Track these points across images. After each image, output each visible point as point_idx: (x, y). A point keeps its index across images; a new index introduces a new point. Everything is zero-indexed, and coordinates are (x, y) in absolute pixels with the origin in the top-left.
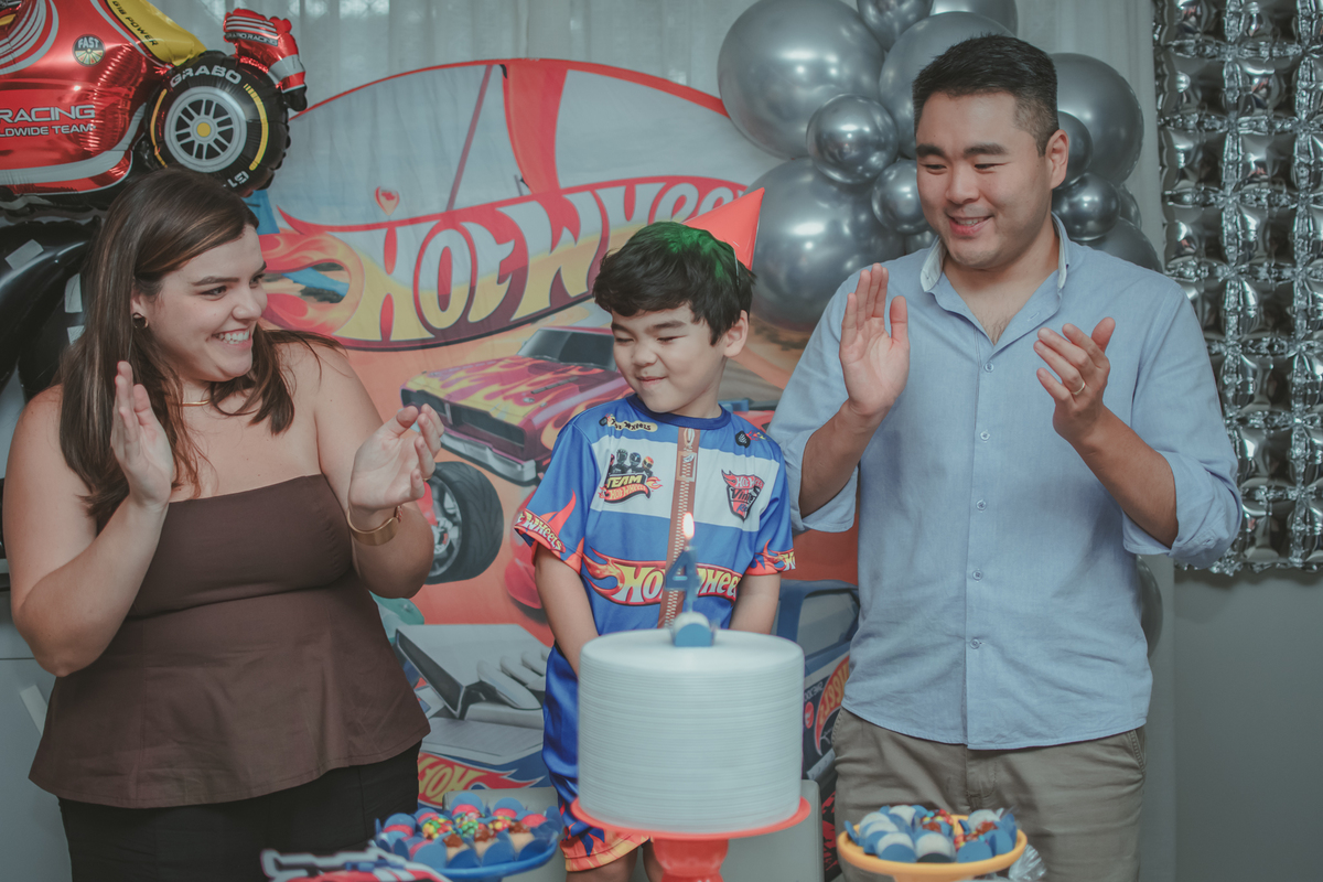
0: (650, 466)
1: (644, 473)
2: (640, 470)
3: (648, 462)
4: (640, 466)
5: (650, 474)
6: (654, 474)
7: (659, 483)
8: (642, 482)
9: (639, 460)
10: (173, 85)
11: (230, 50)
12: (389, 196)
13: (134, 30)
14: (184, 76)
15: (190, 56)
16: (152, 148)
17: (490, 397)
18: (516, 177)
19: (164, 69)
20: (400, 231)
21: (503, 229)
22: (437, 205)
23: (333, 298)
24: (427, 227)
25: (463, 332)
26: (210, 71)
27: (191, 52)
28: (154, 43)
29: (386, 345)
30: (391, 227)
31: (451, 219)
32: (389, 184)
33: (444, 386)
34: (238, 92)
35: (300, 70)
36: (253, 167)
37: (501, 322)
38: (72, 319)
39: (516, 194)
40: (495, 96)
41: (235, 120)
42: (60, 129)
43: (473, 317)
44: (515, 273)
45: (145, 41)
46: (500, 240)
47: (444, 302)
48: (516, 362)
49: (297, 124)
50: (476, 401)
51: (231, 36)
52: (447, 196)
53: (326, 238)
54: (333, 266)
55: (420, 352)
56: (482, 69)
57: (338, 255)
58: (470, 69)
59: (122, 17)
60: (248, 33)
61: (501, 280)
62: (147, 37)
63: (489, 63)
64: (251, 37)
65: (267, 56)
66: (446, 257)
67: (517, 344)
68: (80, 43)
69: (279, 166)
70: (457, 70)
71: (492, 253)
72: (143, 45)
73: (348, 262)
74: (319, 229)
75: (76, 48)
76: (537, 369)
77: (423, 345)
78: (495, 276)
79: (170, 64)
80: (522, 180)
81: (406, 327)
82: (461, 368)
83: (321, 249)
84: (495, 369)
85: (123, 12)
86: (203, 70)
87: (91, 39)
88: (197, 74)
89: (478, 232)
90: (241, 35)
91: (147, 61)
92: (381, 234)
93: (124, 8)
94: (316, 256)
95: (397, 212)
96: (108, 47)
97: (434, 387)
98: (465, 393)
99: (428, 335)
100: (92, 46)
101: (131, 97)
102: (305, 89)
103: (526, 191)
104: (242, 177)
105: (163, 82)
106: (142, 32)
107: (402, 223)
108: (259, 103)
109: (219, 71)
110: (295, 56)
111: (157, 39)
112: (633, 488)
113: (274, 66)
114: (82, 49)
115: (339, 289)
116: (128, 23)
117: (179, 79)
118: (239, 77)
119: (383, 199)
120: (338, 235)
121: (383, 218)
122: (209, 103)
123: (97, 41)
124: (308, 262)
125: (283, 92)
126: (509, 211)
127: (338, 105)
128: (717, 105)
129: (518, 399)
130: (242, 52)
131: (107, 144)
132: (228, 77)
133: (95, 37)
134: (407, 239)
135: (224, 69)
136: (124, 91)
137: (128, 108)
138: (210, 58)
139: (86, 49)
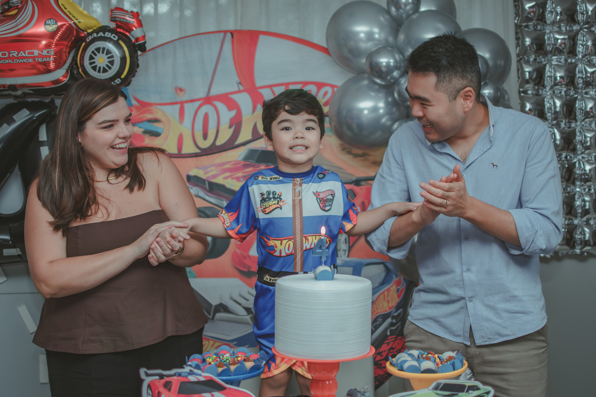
0: (280, 196)
1: (278, 199)
2: (277, 198)
3: (280, 194)
4: (276, 196)
5: (281, 199)
6: (283, 199)
7: (285, 202)
8: (278, 203)
9: (276, 194)
10: (88, 40)
11: (112, 25)
12: (181, 90)
13: (71, 16)
14: (93, 37)
15: (95, 28)
16: (78, 68)
17: (225, 178)
18: (237, 82)
19: (83, 34)
20: (186, 106)
21: (231, 104)
22: (202, 94)
23: (156, 134)
24: (198, 104)
25: (213, 150)
26: (104, 34)
27: (95, 26)
28: (79, 22)
29: (180, 156)
30: (182, 103)
31: (208, 100)
32: (181, 84)
33: (205, 173)
34: (116, 44)
35: (143, 34)
36: (123, 77)
37: (230, 145)
38: (42, 144)
39: (236, 89)
40: (228, 46)
41: (115, 56)
42: (38, 60)
43: (218, 143)
44: (236, 124)
45: (76, 21)
46: (230, 109)
47: (205, 136)
48: (237, 163)
49: (142, 59)
50: (219, 180)
51: (113, 19)
52: (206, 90)
53: (153, 108)
54: (156, 121)
55: (194, 159)
56: (222, 34)
57: (159, 116)
58: (217, 35)
59: (65, 11)
60: (121, 18)
61: (230, 127)
62: (76, 19)
63: (225, 32)
64: (122, 20)
65: (128, 27)
66: (206, 117)
67: (238, 155)
68: (47, 22)
69: (134, 76)
70: (211, 35)
71: (227, 115)
72: (74, 23)
73: (163, 119)
74: (150, 104)
75: (45, 24)
76: (246, 166)
77: (196, 155)
78: (228, 125)
79: (86, 31)
80: (240, 83)
81: (189, 148)
82: (213, 165)
83: (151, 113)
84: (227, 166)
85: (66, 9)
86: (101, 34)
87: (52, 20)
88: (99, 35)
89: (220, 106)
90: (117, 19)
91: (76, 30)
92: (178, 107)
93: (66, 7)
94: (149, 116)
95: (185, 97)
96: (59, 24)
97: (201, 174)
98: (215, 176)
99: (198, 151)
100: (52, 23)
101: (69, 46)
102: (145, 43)
103: (241, 88)
104: (118, 81)
105: (83, 39)
106: (74, 17)
107: (187, 102)
108: (125, 49)
109: (108, 35)
110: (141, 28)
111: (81, 21)
112: (274, 207)
113: (132, 33)
114: (48, 25)
115: (159, 131)
116: (68, 13)
117: (90, 38)
118: (117, 37)
119: (178, 91)
120: (159, 107)
121: (179, 100)
122: (104, 49)
123: (54, 21)
124: (145, 119)
125: (136, 44)
126: (233, 97)
127: (159, 50)
128: (326, 51)
129: (238, 179)
130: (118, 26)
131: (58, 66)
132: (112, 37)
133: (53, 19)
134: (189, 109)
135: (110, 34)
136: (66, 43)
137: (68, 51)
138: (104, 29)
139: (50, 25)
